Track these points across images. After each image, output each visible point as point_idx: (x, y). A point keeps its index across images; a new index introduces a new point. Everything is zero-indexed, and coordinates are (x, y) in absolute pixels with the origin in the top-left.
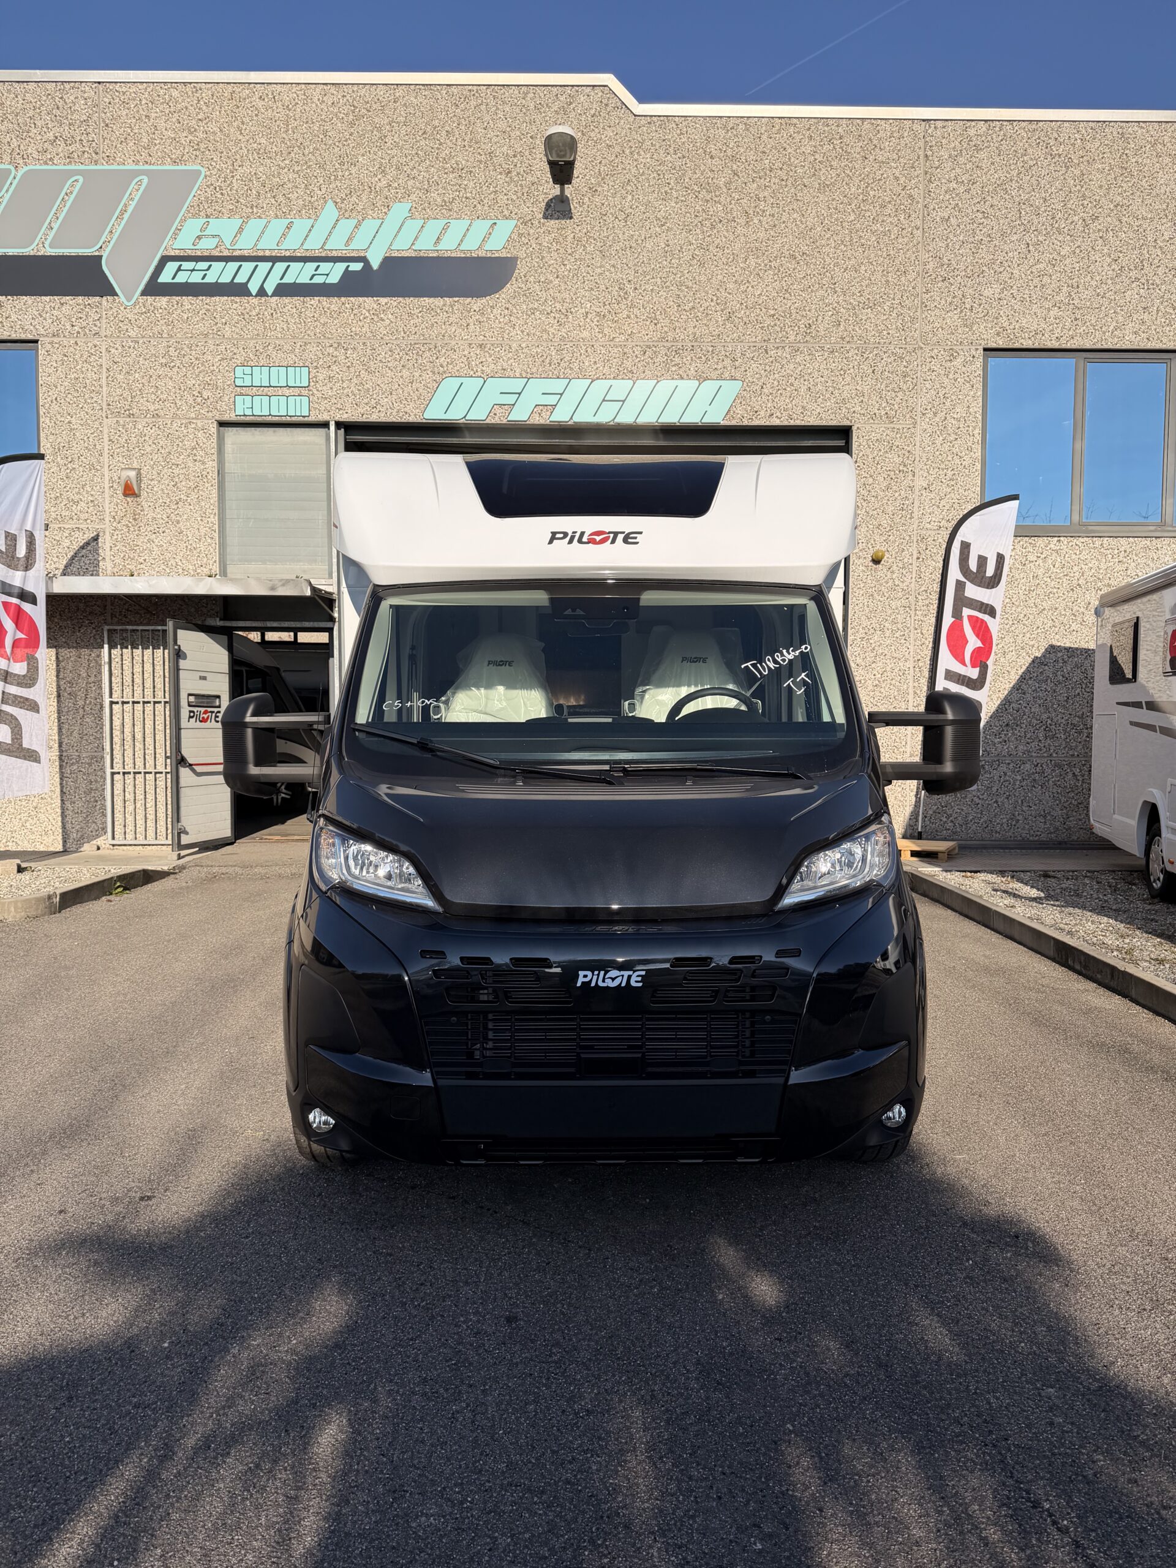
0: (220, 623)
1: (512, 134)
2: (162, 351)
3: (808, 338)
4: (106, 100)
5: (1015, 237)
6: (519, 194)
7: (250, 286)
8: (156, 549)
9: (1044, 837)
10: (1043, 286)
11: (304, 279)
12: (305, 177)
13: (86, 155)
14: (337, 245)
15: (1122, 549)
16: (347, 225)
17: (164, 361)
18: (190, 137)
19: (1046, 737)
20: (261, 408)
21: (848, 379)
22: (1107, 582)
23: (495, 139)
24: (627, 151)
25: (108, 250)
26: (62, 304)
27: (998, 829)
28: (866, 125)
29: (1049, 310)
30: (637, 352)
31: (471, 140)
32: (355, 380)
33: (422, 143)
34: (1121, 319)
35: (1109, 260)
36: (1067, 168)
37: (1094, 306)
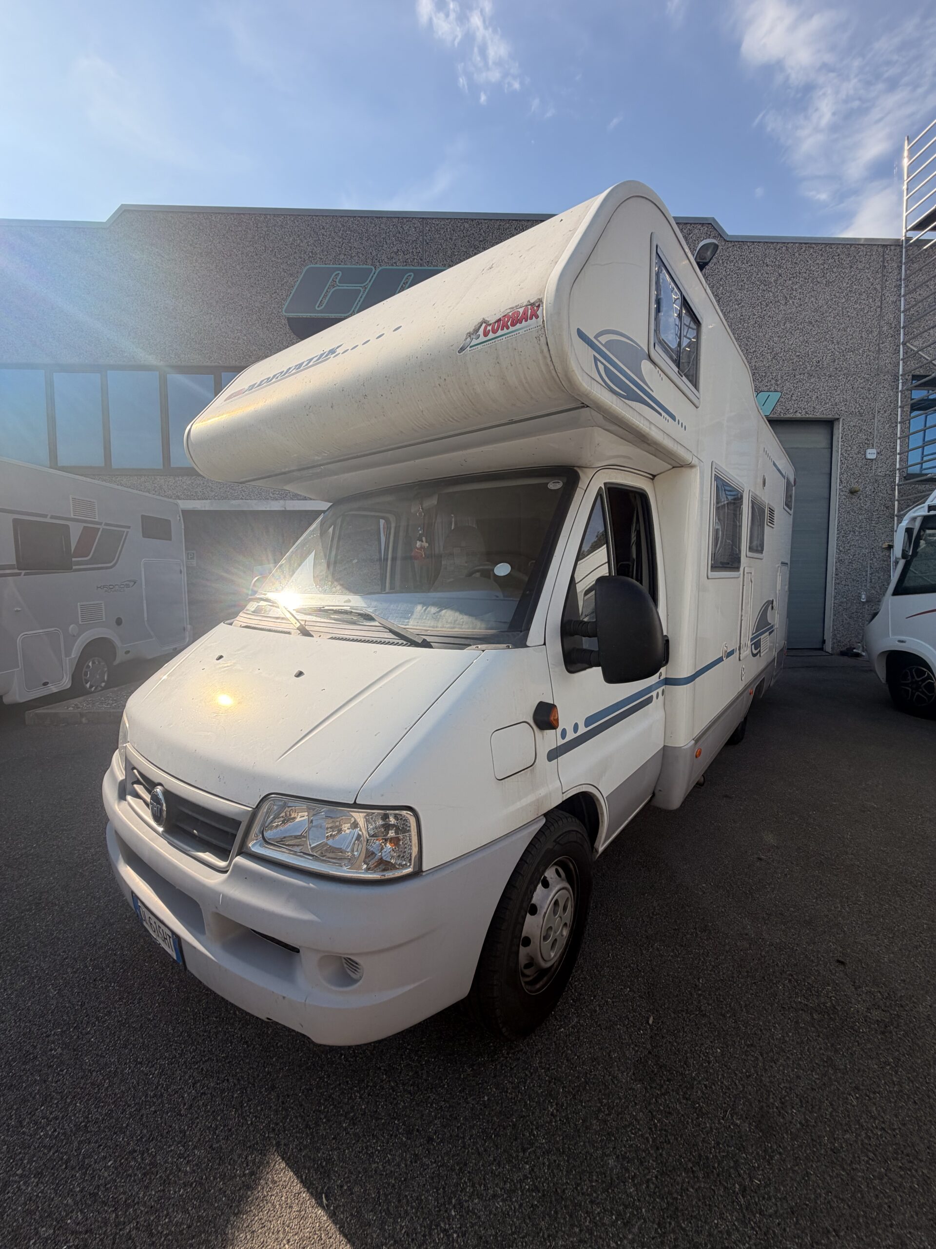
4: (427, 228)
13: (415, 261)
21: (839, 392)
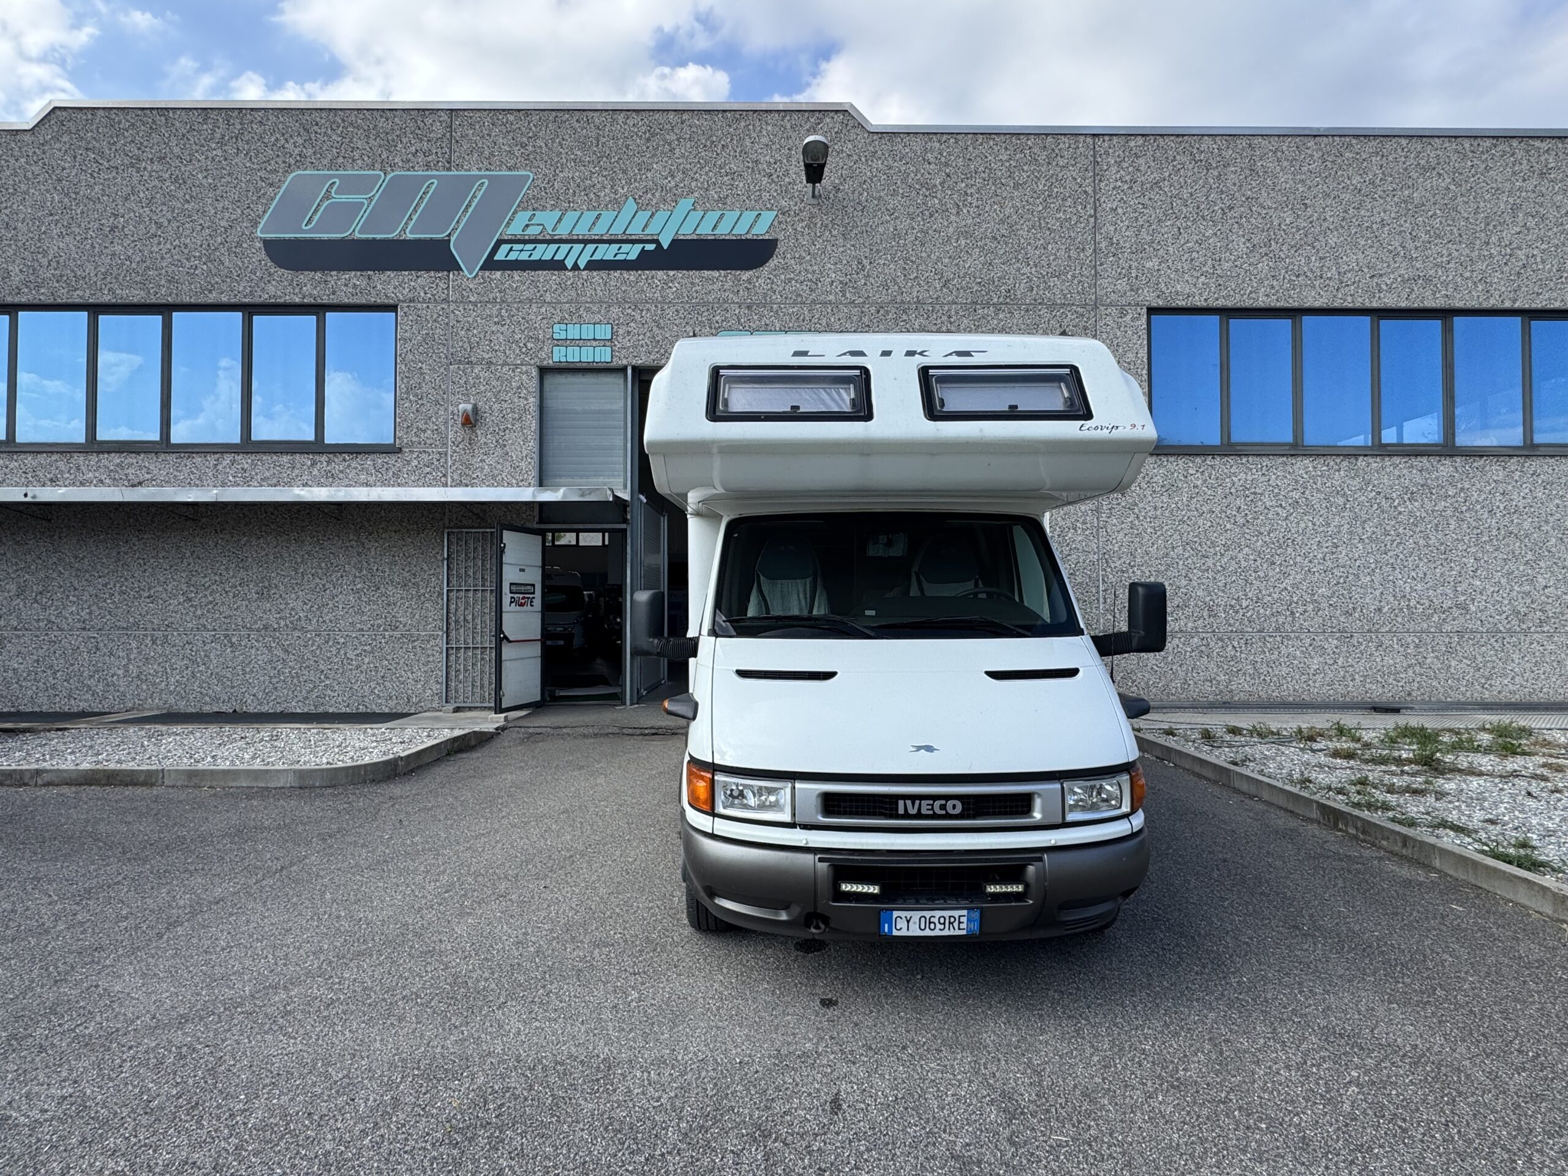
0: (536, 526)
1: (774, 147)
2: (495, 312)
3: (1008, 300)
4: (457, 123)
5: (1168, 223)
6: (779, 192)
7: (566, 262)
8: (487, 467)
9: (1211, 698)
10: (1192, 260)
11: (609, 256)
12: (612, 179)
13: (440, 164)
14: (635, 230)
15: (1264, 464)
16: (643, 216)
17: (496, 320)
18: (522, 150)
19: (1210, 616)
20: (573, 355)
22: (1253, 490)
23: (760, 151)
24: (863, 159)
25: (456, 235)
26: (418, 277)
27: (1173, 692)
28: (1050, 139)
29: (1198, 278)
30: (873, 310)
31: (741, 152)
32: (648, 334)
33: (703, 154)
34: (1255, 285)
35: (1243, 240)
36: (1208, 170)
37: (1233, 274)
